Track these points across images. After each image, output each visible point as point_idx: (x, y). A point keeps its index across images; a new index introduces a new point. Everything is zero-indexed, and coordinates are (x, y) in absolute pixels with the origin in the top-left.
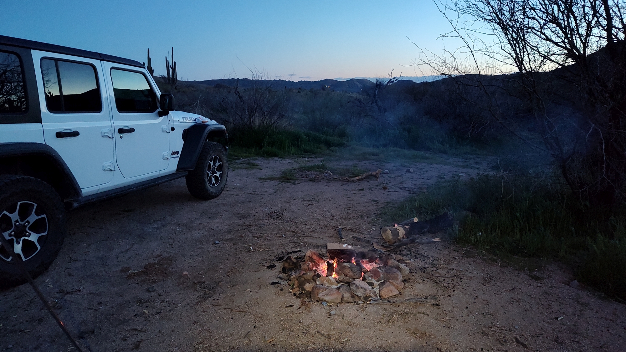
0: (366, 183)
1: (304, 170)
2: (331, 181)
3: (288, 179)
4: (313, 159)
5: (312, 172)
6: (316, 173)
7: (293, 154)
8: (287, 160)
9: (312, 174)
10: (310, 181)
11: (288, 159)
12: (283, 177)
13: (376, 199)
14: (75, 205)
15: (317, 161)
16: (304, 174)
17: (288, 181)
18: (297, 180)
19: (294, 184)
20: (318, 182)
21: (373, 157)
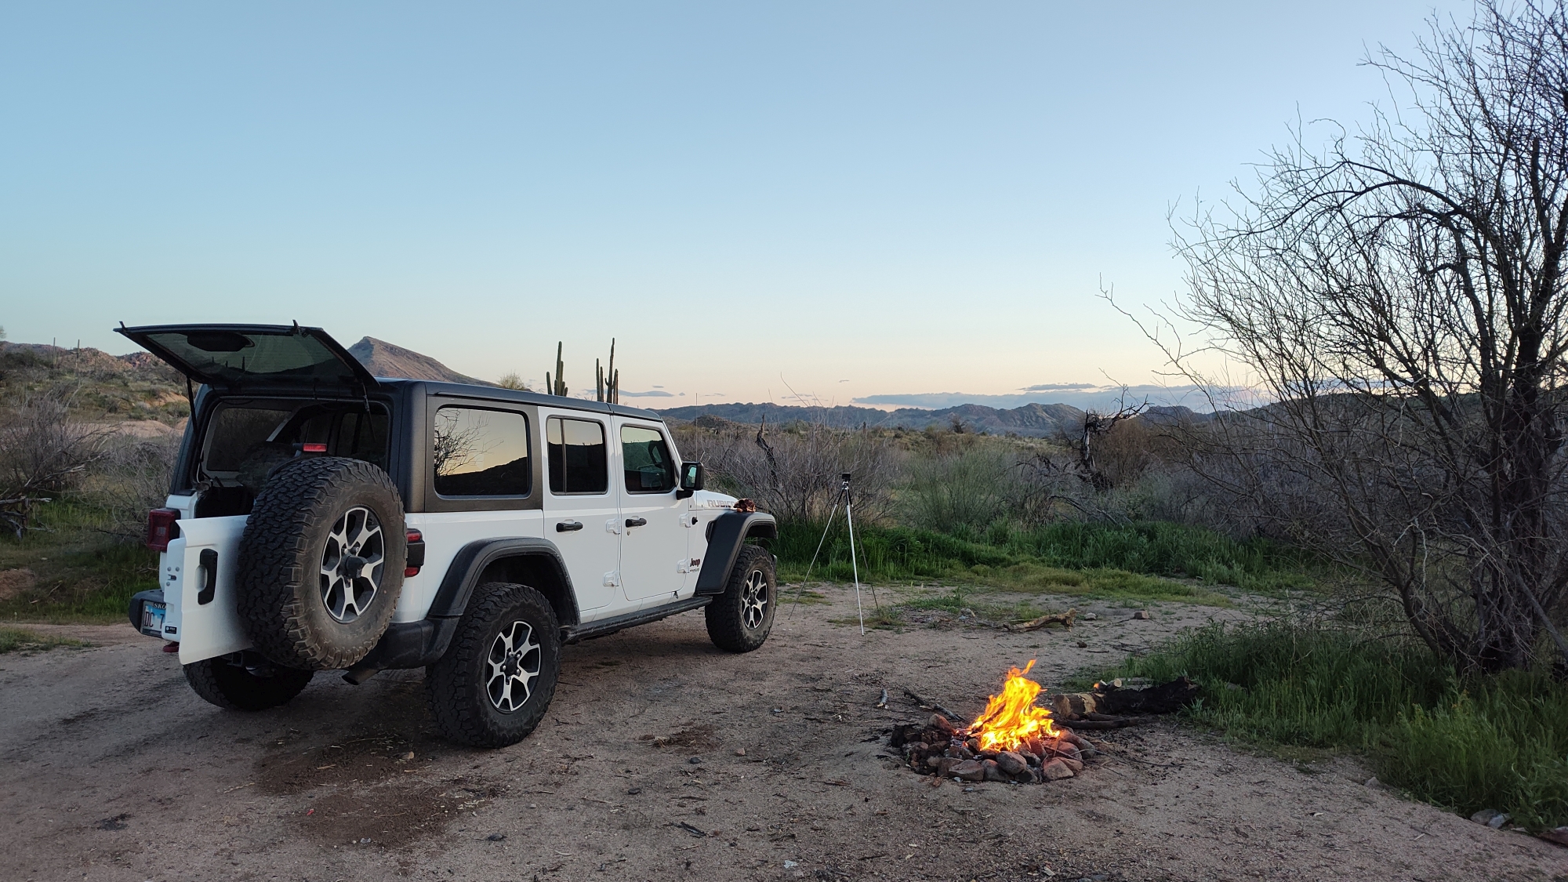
0: (1045, 636)
1: (918, 607)
2: (974, 629)
3: (886, 624)
4: (935, 589)
5: (934, 612)
6: (942, 613)
7: (892, 578)
8: (881, 588)
9: (934, 616)
10: (931, 628)
11: (883, 586)
12: (877, 620)
13: (1060, 662)
14: (571, 635)
15: (944, 592)
16: (918, 615)
17: (887, 626)
18: (905, 626)
19: (898, 632)
20: (946, 631)
21: (1065, 588)
